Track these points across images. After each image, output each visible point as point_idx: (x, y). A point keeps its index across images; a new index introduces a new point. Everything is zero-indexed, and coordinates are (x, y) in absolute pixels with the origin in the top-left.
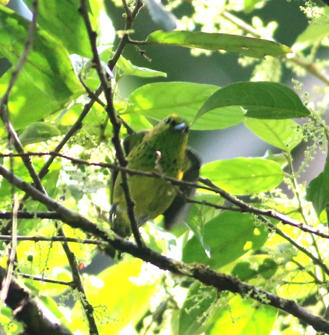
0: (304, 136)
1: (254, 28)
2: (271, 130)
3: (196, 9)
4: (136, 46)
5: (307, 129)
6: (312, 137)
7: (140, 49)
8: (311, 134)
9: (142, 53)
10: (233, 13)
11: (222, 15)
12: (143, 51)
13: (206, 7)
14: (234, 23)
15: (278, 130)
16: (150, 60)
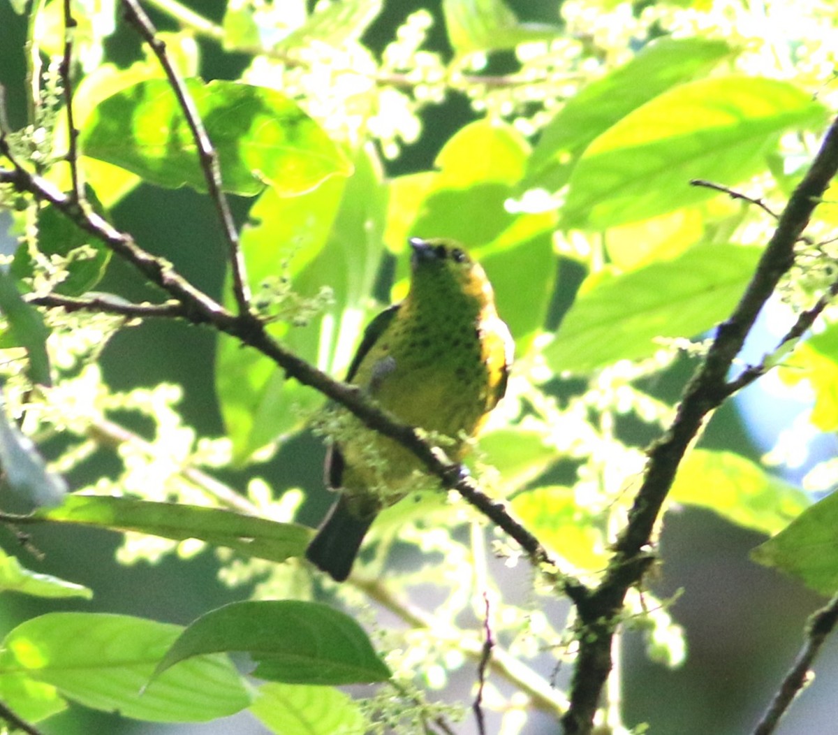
0: (375, 724)
1: (253, 503)
2: (297, 713)
3: (127, 463)
4: (11, 527)
5: (383, 708)
6: (393, 726)
7: (20, 533)
8: (392, 719)
9: (24, 541)
10: (208, 471)
11: (184, 475)
12: (26, 536)
13: (149, 458)
14: (208, 491)
15: (311, 714)
16: (41, 556)
